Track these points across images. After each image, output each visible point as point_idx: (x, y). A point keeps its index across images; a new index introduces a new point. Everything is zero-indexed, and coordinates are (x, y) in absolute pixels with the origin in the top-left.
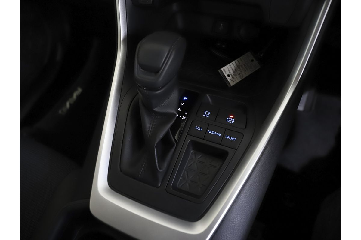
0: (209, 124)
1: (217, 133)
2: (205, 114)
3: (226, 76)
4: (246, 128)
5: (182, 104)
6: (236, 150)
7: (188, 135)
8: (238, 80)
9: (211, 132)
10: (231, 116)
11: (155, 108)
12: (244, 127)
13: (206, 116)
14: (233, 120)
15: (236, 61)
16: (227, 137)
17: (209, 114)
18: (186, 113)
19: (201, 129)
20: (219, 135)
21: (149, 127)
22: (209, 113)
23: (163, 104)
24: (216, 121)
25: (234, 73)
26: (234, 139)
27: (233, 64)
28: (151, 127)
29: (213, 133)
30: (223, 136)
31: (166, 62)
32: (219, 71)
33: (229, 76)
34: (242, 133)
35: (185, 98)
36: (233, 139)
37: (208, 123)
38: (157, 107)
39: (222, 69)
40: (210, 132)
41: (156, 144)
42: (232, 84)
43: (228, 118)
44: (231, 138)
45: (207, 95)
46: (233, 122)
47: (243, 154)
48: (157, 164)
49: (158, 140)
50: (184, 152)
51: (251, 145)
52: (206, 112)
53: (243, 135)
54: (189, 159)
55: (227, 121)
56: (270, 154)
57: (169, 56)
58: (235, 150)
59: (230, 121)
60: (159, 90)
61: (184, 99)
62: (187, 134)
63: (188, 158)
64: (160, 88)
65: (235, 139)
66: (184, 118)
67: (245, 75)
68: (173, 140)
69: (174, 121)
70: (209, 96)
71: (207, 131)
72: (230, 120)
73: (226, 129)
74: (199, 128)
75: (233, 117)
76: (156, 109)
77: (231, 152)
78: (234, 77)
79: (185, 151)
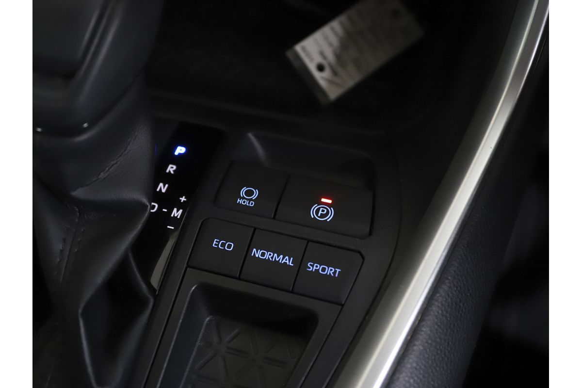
0: (255, 229)
1: (282, 256)
2: (244, 198)
3: (312, 67)
4: (370, 233)
5: (171, 169)
6: (343, 305)
7: (188, 269)
8: (351, 79)
9: (263, 254)
10: (323, 200)
11: (75, 189)
12: (367, 230)
13: (247, 203)
14: (332, 212)
15: (343, 18)
16: (313, 267)
17: (254, 197)
18: (183, 199)
19: (229, 246)
20: (288, 261)
21: (62, 251)
22: (256, 193)
23: (102, 174)
24: (277, 217)
25: (338, 57)
26: (335, 273)
27: (333, 29)
28: (68, 253)
29: (268, 255)
30: (300, 264)
31: (96, 41)
32: (289, 54)
33: (321, 68)
34: (360, 252)
35: (180, 150)
36: (330, 271)
37: (252, 227)
38: (82, 187)
39: (298, 48)
40: (258, 254)
41: (82, 305)
42: (333, 93)
43: (315, 207)
44: (323, 270)
45: (250, 135)
46: (329, 218)
47: (364, 319)
48: (90, 370)
49: (88, 293)
50: (179, 325)
51: (387, 287)
52: (244, 190)
53: (363, 258)
54: (198, 343)
55: (313, 214)
56: (447, 312)
57: (104, 22)
58: (340, 307)
59: (323, 216)
60: (83, 131)
61: (176, 153)
62: (188, 266)
63: (196, 342)
64: (85, 125)
65: (338, 270)
66: (176, 213)
67: (374, 61)
68: (144, 286)
69: (140, 226)
70: (255, 136)
71: (249, 250)
72: (320, 212)
73: (309, 241)
74: (223, 245)
75: (330, 201)
76: (79, 193)
77: (325, 313)
78: (339, 70)
79: (181, 321)
